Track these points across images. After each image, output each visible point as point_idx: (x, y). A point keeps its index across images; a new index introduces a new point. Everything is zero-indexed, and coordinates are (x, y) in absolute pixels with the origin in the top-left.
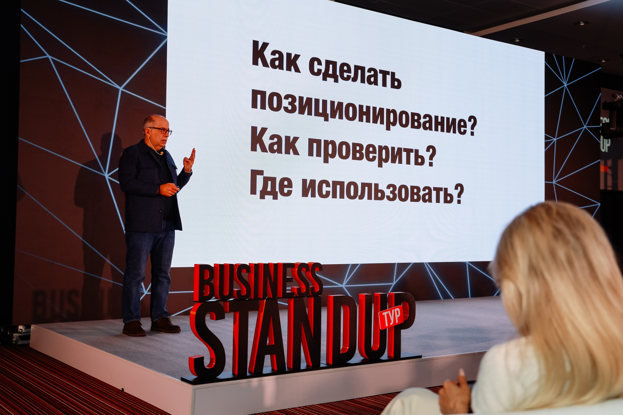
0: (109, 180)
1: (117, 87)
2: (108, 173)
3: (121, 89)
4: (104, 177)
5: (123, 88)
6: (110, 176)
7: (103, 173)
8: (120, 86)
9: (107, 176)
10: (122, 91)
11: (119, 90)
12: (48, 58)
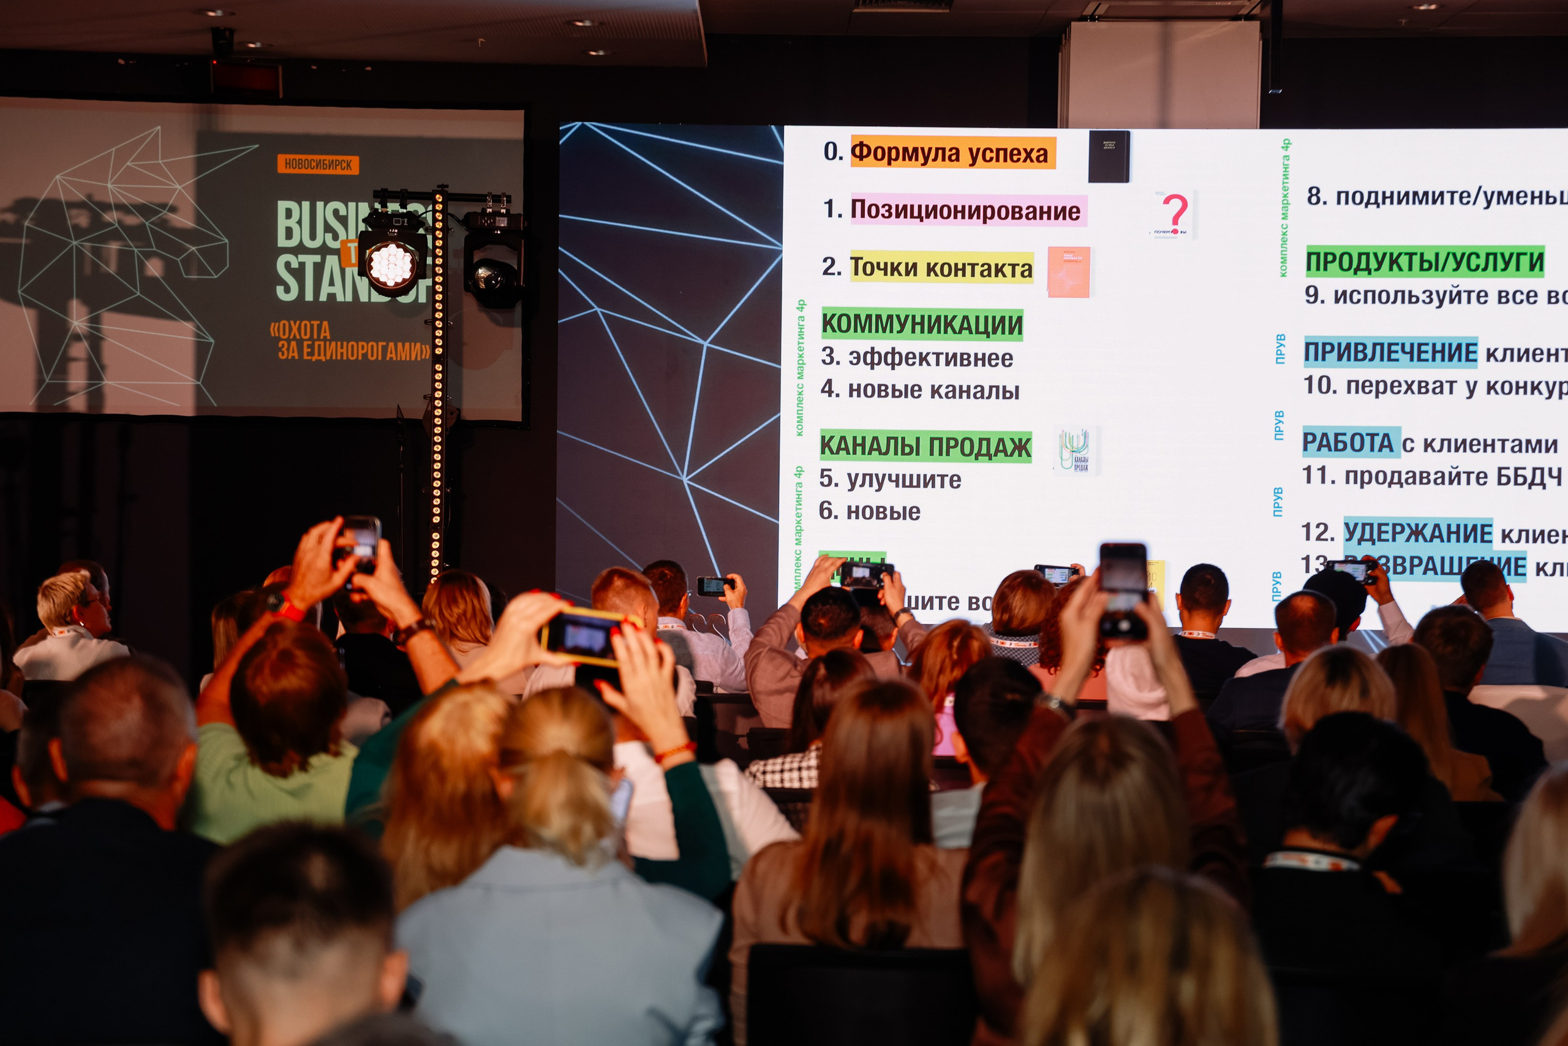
0: (689, 485)
1: (700, 341)
2: (687, 476)
3: (706, 344)
4: (682, 481)
5: (710, 343)
6: (689, 480)
7: (679, 475)
8: (705, 340)
9: (685, 480)
10: (708, 348)
11: (703, 345)
12: (596, 312)
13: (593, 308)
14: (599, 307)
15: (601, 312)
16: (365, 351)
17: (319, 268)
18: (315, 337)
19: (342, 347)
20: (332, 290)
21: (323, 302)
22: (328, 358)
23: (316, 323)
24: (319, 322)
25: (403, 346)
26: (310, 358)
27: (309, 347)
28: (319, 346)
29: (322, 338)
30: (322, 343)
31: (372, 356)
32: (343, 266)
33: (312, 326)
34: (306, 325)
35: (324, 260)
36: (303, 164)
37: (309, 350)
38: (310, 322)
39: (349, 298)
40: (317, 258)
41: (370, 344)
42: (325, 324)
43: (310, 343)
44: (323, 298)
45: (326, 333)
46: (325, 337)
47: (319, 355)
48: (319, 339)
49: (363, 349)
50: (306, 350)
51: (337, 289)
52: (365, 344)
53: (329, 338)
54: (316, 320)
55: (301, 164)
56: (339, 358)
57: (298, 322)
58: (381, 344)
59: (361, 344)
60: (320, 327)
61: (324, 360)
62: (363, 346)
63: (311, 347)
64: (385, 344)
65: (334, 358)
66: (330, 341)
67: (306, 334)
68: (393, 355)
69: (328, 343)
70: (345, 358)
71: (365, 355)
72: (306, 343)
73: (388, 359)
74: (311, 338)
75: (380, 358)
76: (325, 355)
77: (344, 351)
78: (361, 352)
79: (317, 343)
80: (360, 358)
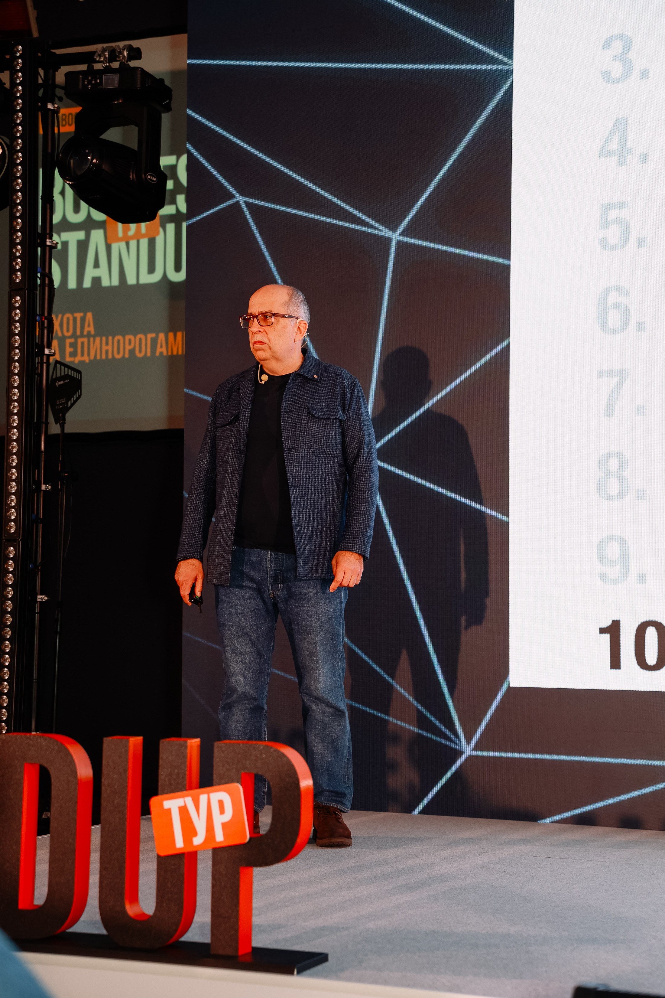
1: (386, 232)
3: (395, 237)
5: (402, 234)
8: (394, 230)
10: (399, 243)
11: (390, 240)
12: (238, 203)
13: (233, 197)
14: (242, 194)
15: (246, 203)
16: (132, 347)
17: (83, 246)
18: (78, 333)
19: (107, 344)
20: (96, 273)
21: (87, 289)
22: (92, 357)
23: (79, 315)
24: (82, 314)
25: (175, 336)
26: (71, 359)
27: (71, 345)
28: (83, 343)
29: (85, 333)
30: (85, 340)
31: (140, 351)
32: (109, 242)
33: (75, 319)
34: (68, 319)
35: (88, 236)
36: (67, 119)
37: (72, 350)
38: (73, 314)
39: (115, 282)
40: (81, 235)
41: (139, 336)
42: (89, 315)
43: (72, 340)
44: (87, 283)
45: (90, 328)
46: (89, 332)
47: (82, 355)
48: (82, 336)
49: (130, 344)
50: (68, 350)
51: (102, 272)
52: (131, 337)
53: (93, 332)
54: (78, 311)
55: (65, 120)
56: (104, 357)
57: (60, 316)
58: (150, 336)
59: (128, 337)
60: (83, 319)
61: (87, 361)
62: (130, 340)
63: (74, 345)
64: (153, 335)
65: (98, 357)
66: (94, 337)
67: (68, 330)
68: (164, 350)
69: (92, 339)
70: (110, 357)
71: (132, 352)
72: (68, 341)
73: (158, 354)
74: (74, 336)
75: (149, 354)
76: (89, 355)
77: (110, 348)
78: (128, 348)
79: (80, 340)
80: (127, 356)
